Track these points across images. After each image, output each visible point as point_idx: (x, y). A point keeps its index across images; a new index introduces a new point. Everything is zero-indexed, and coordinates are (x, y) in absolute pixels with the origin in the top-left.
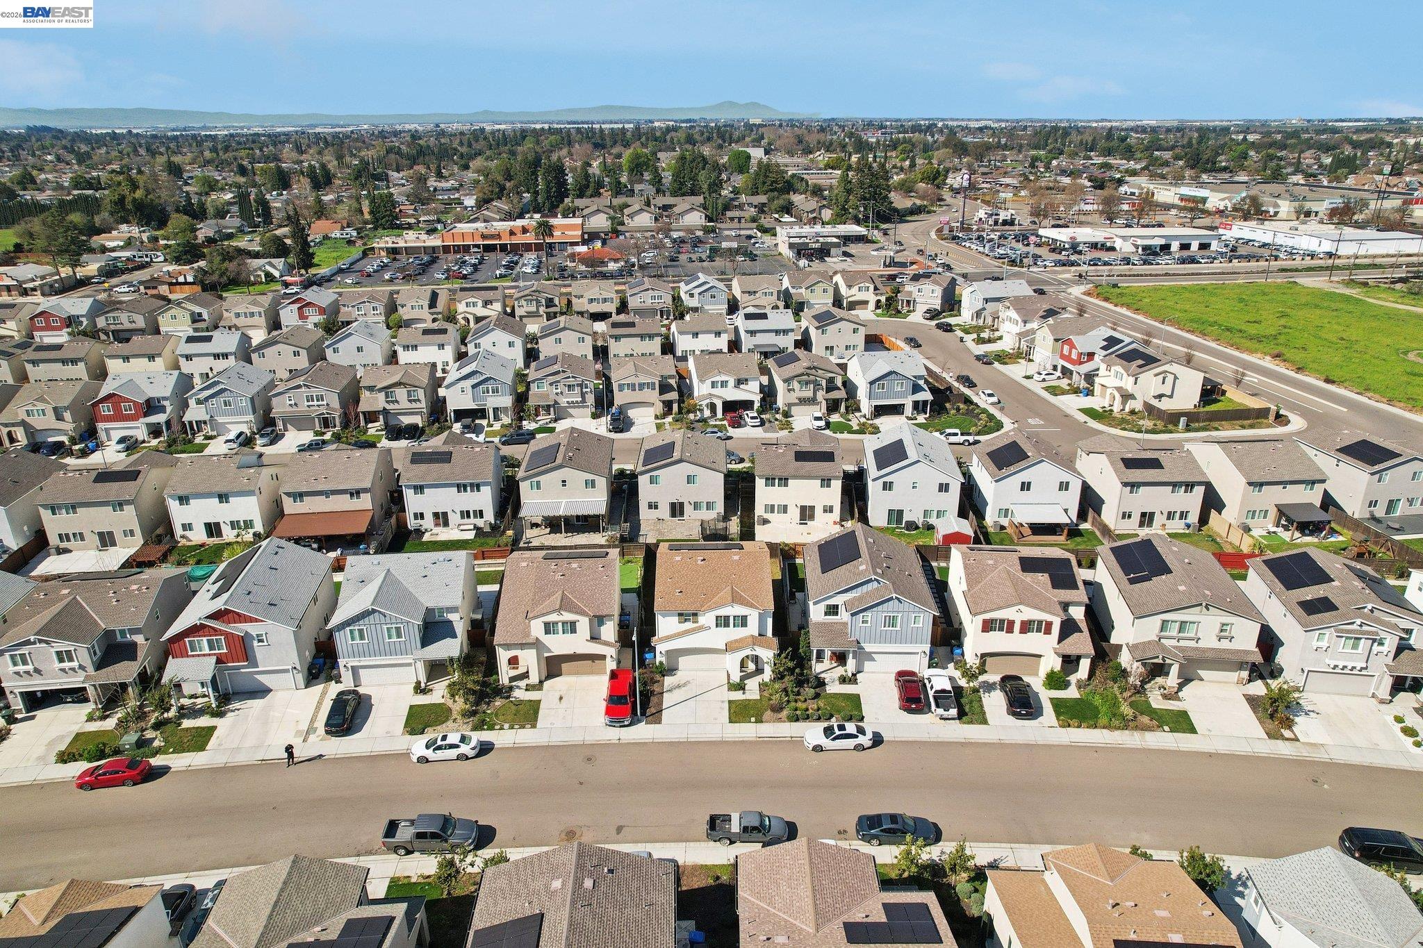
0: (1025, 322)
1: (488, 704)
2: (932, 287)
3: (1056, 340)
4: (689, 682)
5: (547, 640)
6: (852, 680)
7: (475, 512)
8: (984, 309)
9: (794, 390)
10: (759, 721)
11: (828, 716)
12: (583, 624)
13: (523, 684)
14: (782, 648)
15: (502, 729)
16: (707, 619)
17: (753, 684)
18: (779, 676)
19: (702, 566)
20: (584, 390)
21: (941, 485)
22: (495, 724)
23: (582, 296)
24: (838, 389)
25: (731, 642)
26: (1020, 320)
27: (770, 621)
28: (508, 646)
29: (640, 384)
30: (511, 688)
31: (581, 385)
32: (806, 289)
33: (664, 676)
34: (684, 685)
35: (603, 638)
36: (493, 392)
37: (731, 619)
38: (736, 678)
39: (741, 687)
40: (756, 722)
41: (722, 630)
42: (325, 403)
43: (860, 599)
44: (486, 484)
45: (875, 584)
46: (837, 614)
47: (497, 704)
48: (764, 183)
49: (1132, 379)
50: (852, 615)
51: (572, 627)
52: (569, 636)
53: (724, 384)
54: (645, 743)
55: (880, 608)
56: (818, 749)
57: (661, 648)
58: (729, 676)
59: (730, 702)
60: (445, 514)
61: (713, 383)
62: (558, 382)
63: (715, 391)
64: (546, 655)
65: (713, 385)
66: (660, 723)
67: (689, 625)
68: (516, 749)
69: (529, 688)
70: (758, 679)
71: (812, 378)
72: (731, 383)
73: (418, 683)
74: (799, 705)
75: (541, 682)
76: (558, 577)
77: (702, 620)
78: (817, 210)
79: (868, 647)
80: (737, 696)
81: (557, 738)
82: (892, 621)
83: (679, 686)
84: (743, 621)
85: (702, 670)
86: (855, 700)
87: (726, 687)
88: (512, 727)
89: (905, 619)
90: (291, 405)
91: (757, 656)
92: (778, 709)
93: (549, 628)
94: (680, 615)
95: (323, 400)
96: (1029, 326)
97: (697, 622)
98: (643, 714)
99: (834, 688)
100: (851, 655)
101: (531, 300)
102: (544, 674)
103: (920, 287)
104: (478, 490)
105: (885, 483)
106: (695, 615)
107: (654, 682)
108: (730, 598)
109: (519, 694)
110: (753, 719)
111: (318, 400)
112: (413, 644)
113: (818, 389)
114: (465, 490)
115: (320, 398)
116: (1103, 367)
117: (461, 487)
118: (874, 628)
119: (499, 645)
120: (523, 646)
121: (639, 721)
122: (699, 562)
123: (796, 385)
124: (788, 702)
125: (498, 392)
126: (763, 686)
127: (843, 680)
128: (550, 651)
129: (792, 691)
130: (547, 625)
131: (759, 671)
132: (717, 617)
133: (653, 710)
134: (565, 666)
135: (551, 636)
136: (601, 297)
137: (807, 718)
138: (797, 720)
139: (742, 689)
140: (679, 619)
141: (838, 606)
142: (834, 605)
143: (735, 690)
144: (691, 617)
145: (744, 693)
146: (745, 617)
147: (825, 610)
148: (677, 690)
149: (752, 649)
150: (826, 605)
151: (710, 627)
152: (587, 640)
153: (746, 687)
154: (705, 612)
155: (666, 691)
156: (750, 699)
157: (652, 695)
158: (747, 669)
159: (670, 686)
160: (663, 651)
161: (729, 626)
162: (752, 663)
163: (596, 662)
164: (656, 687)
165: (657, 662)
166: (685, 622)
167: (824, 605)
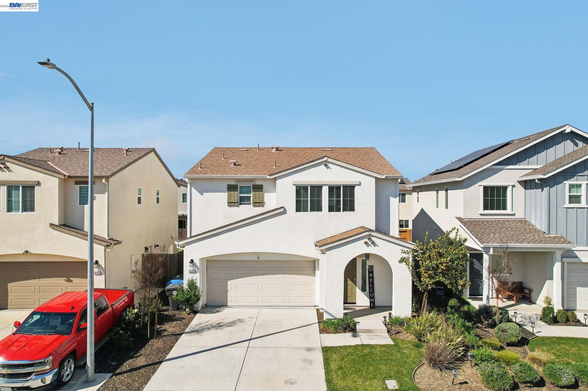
4: (241, 321)
19: (276, 153)
25: (325, 240)
33: (195, 312)
34: (233, 323)
37: (325, 192)
39: (348, 325)
41: (309, 216)
46: (505, 208)
51: (25, 197)
52: (19, 216)
57: (193, 253)
58: (320, 315)
59: (326, 350)
67: (247, 210)
70: (382, 316)
77: (271, 198)
80: (342, 340)
83: (219, 326)
84: (345, 197)
87: (315, 327)
91: (372, 268)
94: (231, 188)
97: (260, 203)
106: (259, 188)
122: (273, 151)
127: (551, 319)
132: (298, 188)
133: (141, 362)
139: (350, 331)
140: (229, 197)
141: (505, 188)
142: (498, 188)
143: (336, 332)
144: (251, 195)
145: (355, 336)
146: (350, 190)
147: (484, 197)
148: (213, 332)
149: (366, 243)
150: (486, 188)
151: (284, 212)
152: (52, 225)
153: (358, 327)
154: (275, 179)
155: (188, 332)
156: (371, 347)
157: (152, 337)
158: (355, 303)
159: (202, 325)
160: (197, 262)
161: (319, 209)
162: (363, 290)
163: (71, 281)
164: (169, 327)
165: (185, 286)
166: (240, 204)
167: (482, 188)
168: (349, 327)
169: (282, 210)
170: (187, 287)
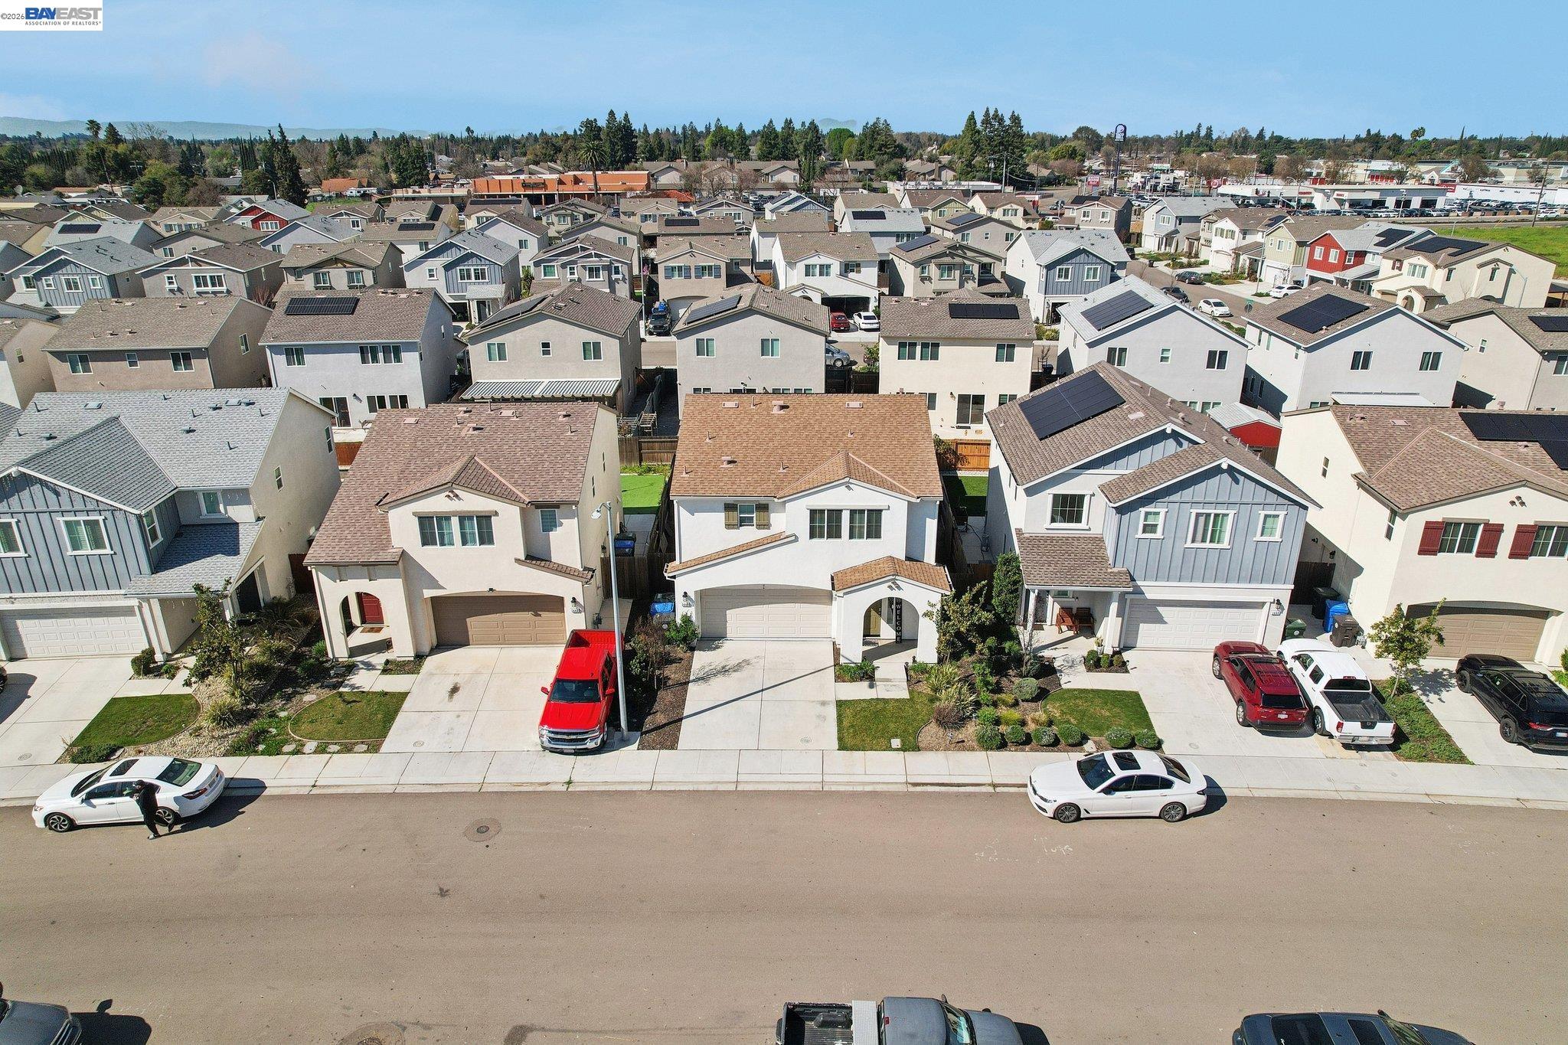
0: (1245, 233)
1: (288, 698)
2: (1102, 209)
3: (1301, 244)
4: (747, 662)
5: (429, 558)
6: (1115, 663)
7: (393, 398)
8: (1176, 232)
9: (930, 279)
10: (911, 746)
11: (1078, 738)
12: (508, 522)
13: (378, 659)
14: (960, 585)
15: (297, 752)
16: (792, 517)
17: (892, 671)
18: (955, 646)
19: (780, 418)
20: (614, 277)
21: (1212, 354)
22: (286, 742)
23: (633, 214)
24: (997, 281)
25: (844, 572)
26: (1237, 230)
27: (932, 526)
28: (340, 570)
29: (697, 268)
30: (351, 668)
31: (608, 268)
32: (934, 210)
33: (692, 649)
34: (738, 667)
35: (556, 557)
36: (477, 278)
37: (846, 517)
38: (853, 652)
39: (865, 673)
40: (904, 749)
41: (824, 544)
42: (224, 289)
43: (1139, 477)
44: (411, 347)
45: (1171, 445)
46: (1079, 520)
47: (307, 698)
48: (871, 147)
49: (1442, 273)
50: (1121, 510)
51: (481, 529)
52: (476, 549)
53: (824, 270)
54: (631, 793)
55: (1187, 495)
56: (1069, 813)
57: (686, 585)
58: (837, 652)
59: (840, 704)
60: (342, 403)
61: (807, 267)
62: (574, 262)
63: (809, 281)
64: (428, 593)
65: (808, 270)
66: (673, 746)
67: (749, 534)
68: (314, 799)
69: (389, 668)
70: (905, 657)
71: (958, 260)
72: (836, 268)
73: (150, 653)
74: (1003, 712)
75: (420, 657)
76: (467, 431)
77: (779, 522)
78: (936, 172)
79: (1153, 590)
80: (858, 691)
81: (419, 778)
82: (1210, 528)
83: (724, 671)
84: (870, 523)
85: (778, 639)
86: (1132, 704)
87: (831, 673)
88: (321, 750)
89: (1242, 524)
90: (172, 291)
91: (899, 602)
92: (953, 720)
93: (431, 529)
94: (729, 507)
95: (221, 285)
96: (1251, 239)
97: (766, 525)
98: (632, 727)
99: (1078, 679)
100: (1114, 607)
101: (564, 216)
102: (429, 638)
103: (1087, 209)
104: (398, 359)
105: (1112, 351)
106: (763, 508)
107: (667, 660)
108: (842, 472)
109: (365, 680)
110: (896, 743)
111: (214, 285)
112: (132, 563)
113: (967, 279)
114: (375, 359)
115: (216, 281)
116: (1386, 266)
117: (368, 353)
118: (1169, 543)
119: (319, 565)
120: (372, 569)
121: (625, 742)
122: (776, 411)
123: (933, 270)
124: (977, 704)
125: (484, 277)
126: (915, 673)
127: (1095, 663)
128: (434, 584)
129: (987, 684)
130: (425, 521)
131: (906, 642)
132: (813, 512)
133: (661, 718)
134: (474, 624)
135: (436, 549)
136: (658, 213)
137: (1026, 741)
138: (1003, 746)
139: (867, 679)
140: (727, 518)
141: (1082, 497)
142: (1073, 497)
143: (853, 680)
144: (754, 515)
145: (871, 686)
146: (875, 515)
147: (1053, 507)
148: (720, 679)
149: (890, 587)
150: (1056, 497)
151: (796, 539)
152: (517, 560)
153: (878, 675)
154: (785, 502)
155: (694, 681)
156: (885, 701)
157: (659, 688)
158: (879, 636)
159: (706, 670)
160: (692, 595)
161: (838, 536)
162: (889, 622)
163: (540, 615)
164: (671, 672)
165: (679, 621)
166: (741, 526)
167: (1051, 496)
168: (867, 675)
169: (793, 538)
170: (680, 622)
